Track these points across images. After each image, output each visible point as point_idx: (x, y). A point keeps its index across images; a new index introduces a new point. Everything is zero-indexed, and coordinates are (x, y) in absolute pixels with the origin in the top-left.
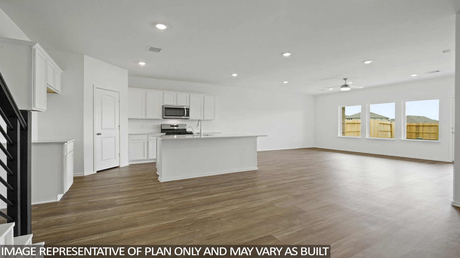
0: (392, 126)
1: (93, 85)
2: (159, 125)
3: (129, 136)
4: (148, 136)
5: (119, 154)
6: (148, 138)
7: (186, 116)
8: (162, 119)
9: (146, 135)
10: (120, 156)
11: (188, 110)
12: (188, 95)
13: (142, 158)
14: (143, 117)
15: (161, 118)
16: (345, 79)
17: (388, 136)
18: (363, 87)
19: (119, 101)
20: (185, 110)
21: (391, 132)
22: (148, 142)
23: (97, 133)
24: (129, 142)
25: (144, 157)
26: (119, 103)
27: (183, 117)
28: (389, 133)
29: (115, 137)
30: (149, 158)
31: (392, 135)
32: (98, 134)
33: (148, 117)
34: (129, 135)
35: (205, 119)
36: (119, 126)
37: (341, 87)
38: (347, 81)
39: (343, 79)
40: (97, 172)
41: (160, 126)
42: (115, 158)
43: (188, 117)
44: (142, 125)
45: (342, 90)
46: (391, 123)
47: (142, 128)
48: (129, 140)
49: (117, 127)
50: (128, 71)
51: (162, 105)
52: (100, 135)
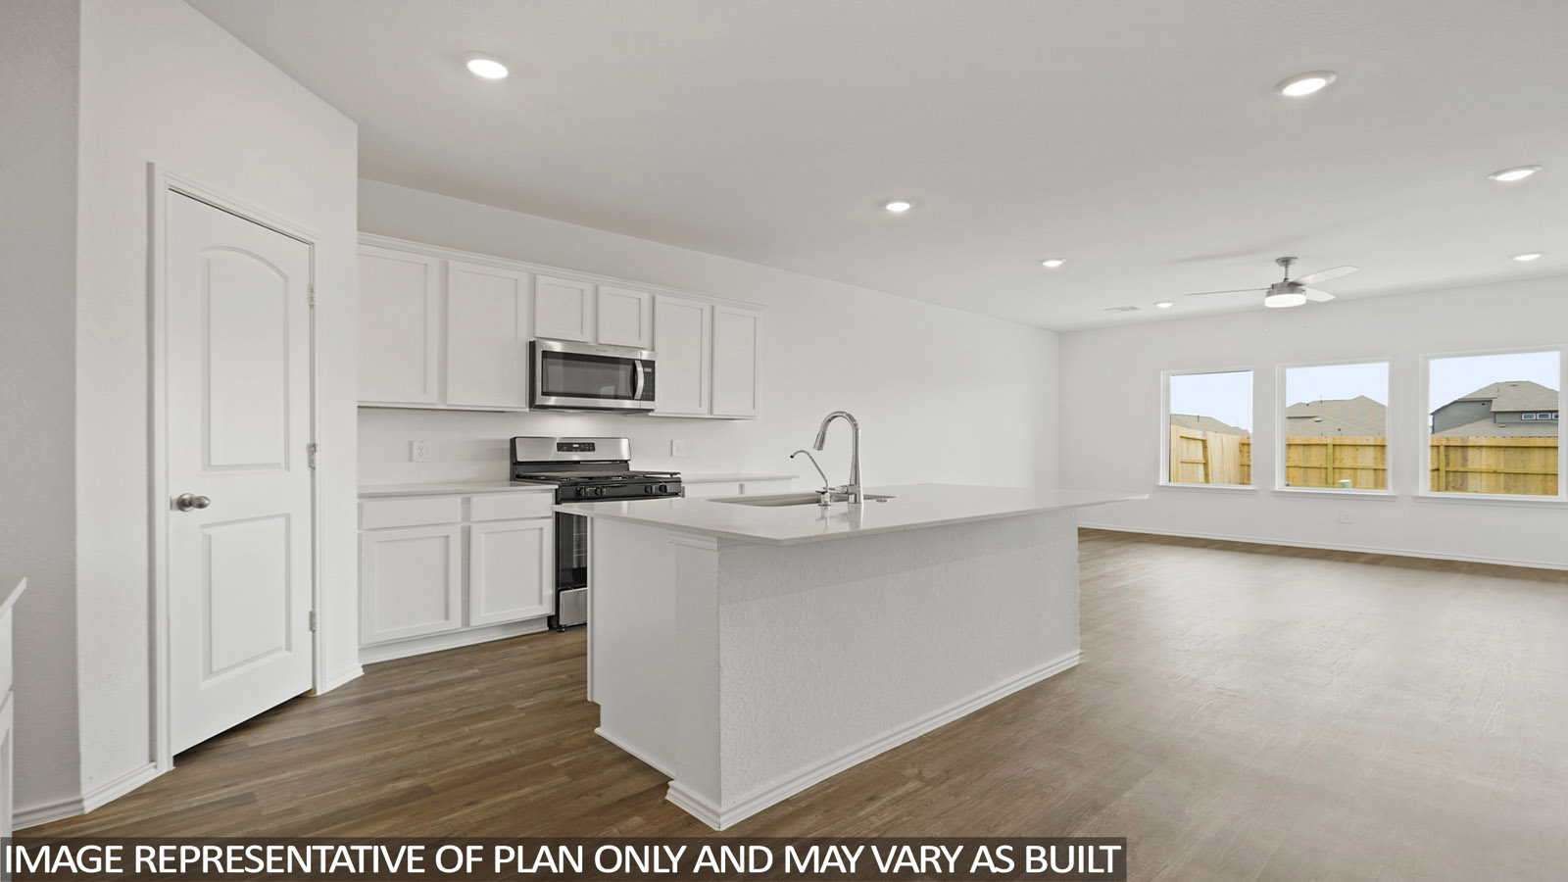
0: (1209, 444)
1: (150, 167)
2: (504, 441)
3: (360, 506)
4: (467, 502)
5: (312, 615)
6: (467, 516)
7: (643, 398)
8: (527, 410)
9: (459, 499)
10: (314, 631)
11: (649, 370)
12: (645, 297)
13: (438, 625)
14: (432, 399)
15: (522, 404)
16: (1286, 262)
17: (1198, 478)
18: (1333, 297)
19: (312, 299)
20: (640, 369)
21: (1206, 464)
22: (467, 534)
23: (176, 496)
24: (359, 536)
25: (447, 618)
26: (312, 306)
27: (628, 404)
28: (1201, 468)
29: (288, 517)
30: (475, 622)
31: (1206, 475)
32: (183, 504)
33: (456, 400)
34: (362, 500)
35: (718, 412)
36: (312, 448)
37: (1269, 294)
38: (1290, 267)
39: (1277, 260)
40: (179, 759)
41: (508, 446)
42: (289, 648)
43: (645, 405)
44: (411, 444)
45: (1270, 306)
46: (1204, 435)
47: (411, 460)
48: (360, 526)
49: (300, 456)
50: (355, 126)
51: (525, 338)
52: (194, 512)
